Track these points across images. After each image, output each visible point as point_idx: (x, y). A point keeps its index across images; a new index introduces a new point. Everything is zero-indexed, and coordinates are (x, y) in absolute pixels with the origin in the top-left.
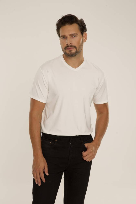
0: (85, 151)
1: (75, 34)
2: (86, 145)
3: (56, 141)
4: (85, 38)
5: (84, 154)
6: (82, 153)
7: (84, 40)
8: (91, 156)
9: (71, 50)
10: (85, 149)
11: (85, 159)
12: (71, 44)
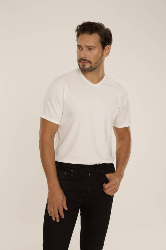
0: (106, 183)
1: (92, 46)
2: (108, 176)
3: (72, 171)
4: (107, 52)
5: (106, 186)
6: (104, 185)
7: (105, 54)
8: (114, 189)
9: (85, 64)
10: (107, 181)
11: (107, 192)
12: (85, 57)
